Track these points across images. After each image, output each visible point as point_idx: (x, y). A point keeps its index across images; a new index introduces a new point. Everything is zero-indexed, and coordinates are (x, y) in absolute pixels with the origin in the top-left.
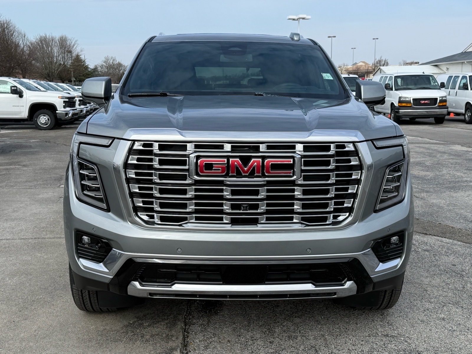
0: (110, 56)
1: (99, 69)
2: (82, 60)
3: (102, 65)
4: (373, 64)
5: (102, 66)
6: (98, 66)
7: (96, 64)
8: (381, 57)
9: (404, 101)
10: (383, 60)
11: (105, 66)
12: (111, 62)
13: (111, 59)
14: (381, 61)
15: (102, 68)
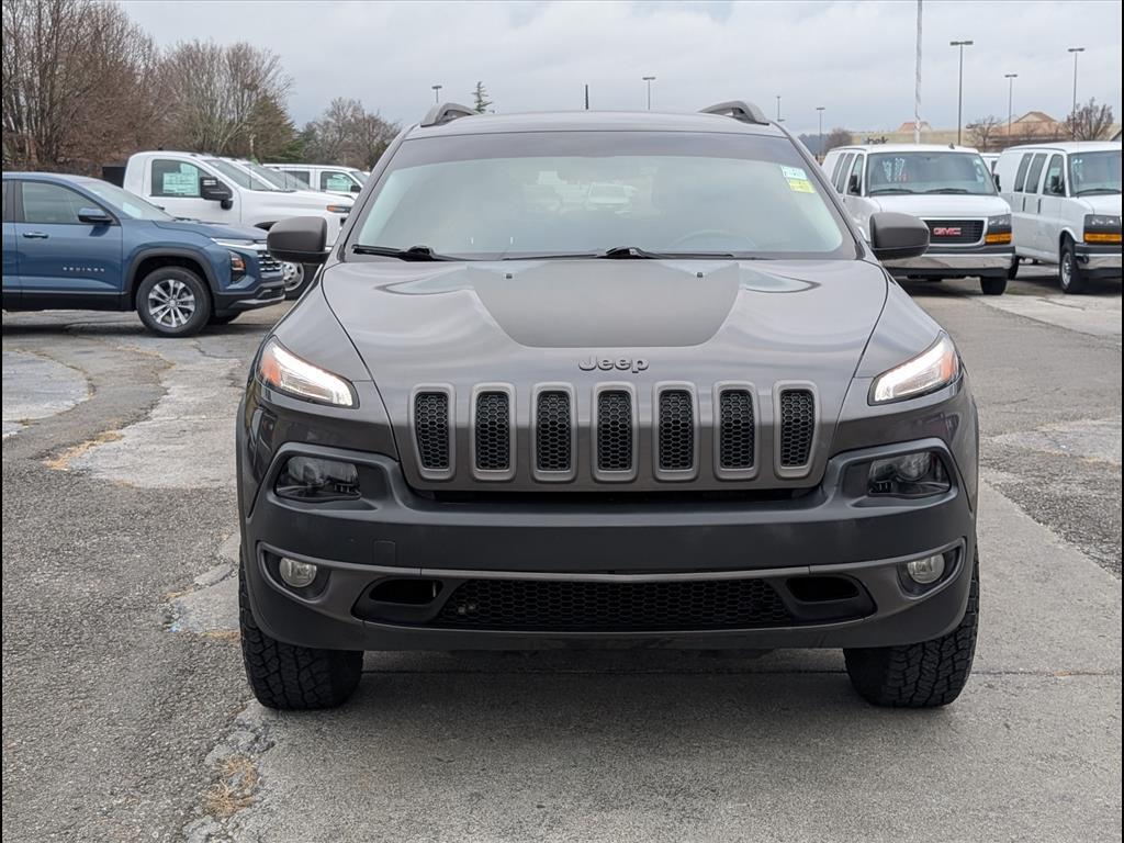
0: (347, 97)
3: (327, 123)
4: (1069, 120)
6: (315, 126)
7: (311, 121)
8: (1093, 100)
9: (1103, 226)
10: (1097, 108)
11: (334, 126)
12: (349, 114)
13: (349, 106)
14: (1091, 111)
15: (325, 131)
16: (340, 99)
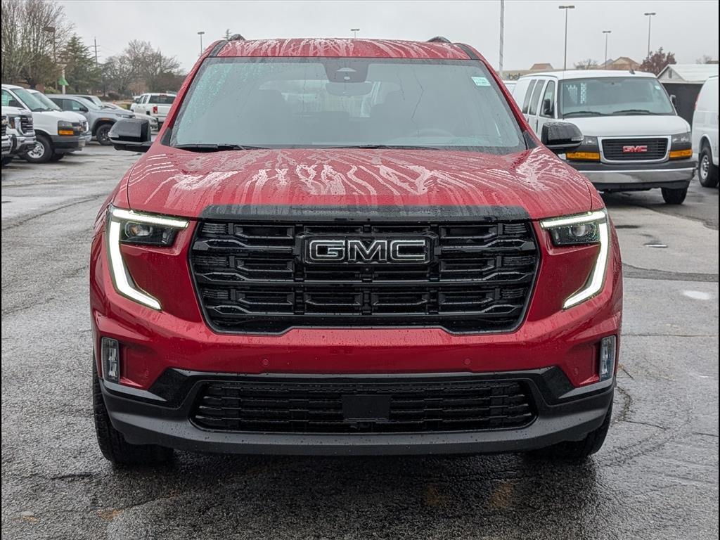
1: (117, 64)
3: (123, 58)
5: (122, 60)
6: (114, 59)
7: (112, 55)
11: (129, 60)
12: (141, 51)
15: (122, 63)
16: (135, 41)
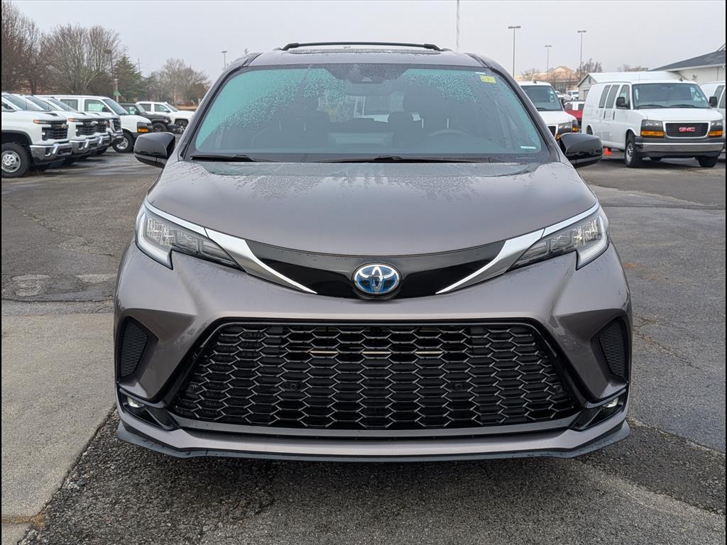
1: (158, 78)
2: (131, 65)
5: (162, 74)
6: (156, 74)
7: (153, 71)
11: (167, 74)
12: (177, 67)
13: (177, 63)
16: (172, 59)
